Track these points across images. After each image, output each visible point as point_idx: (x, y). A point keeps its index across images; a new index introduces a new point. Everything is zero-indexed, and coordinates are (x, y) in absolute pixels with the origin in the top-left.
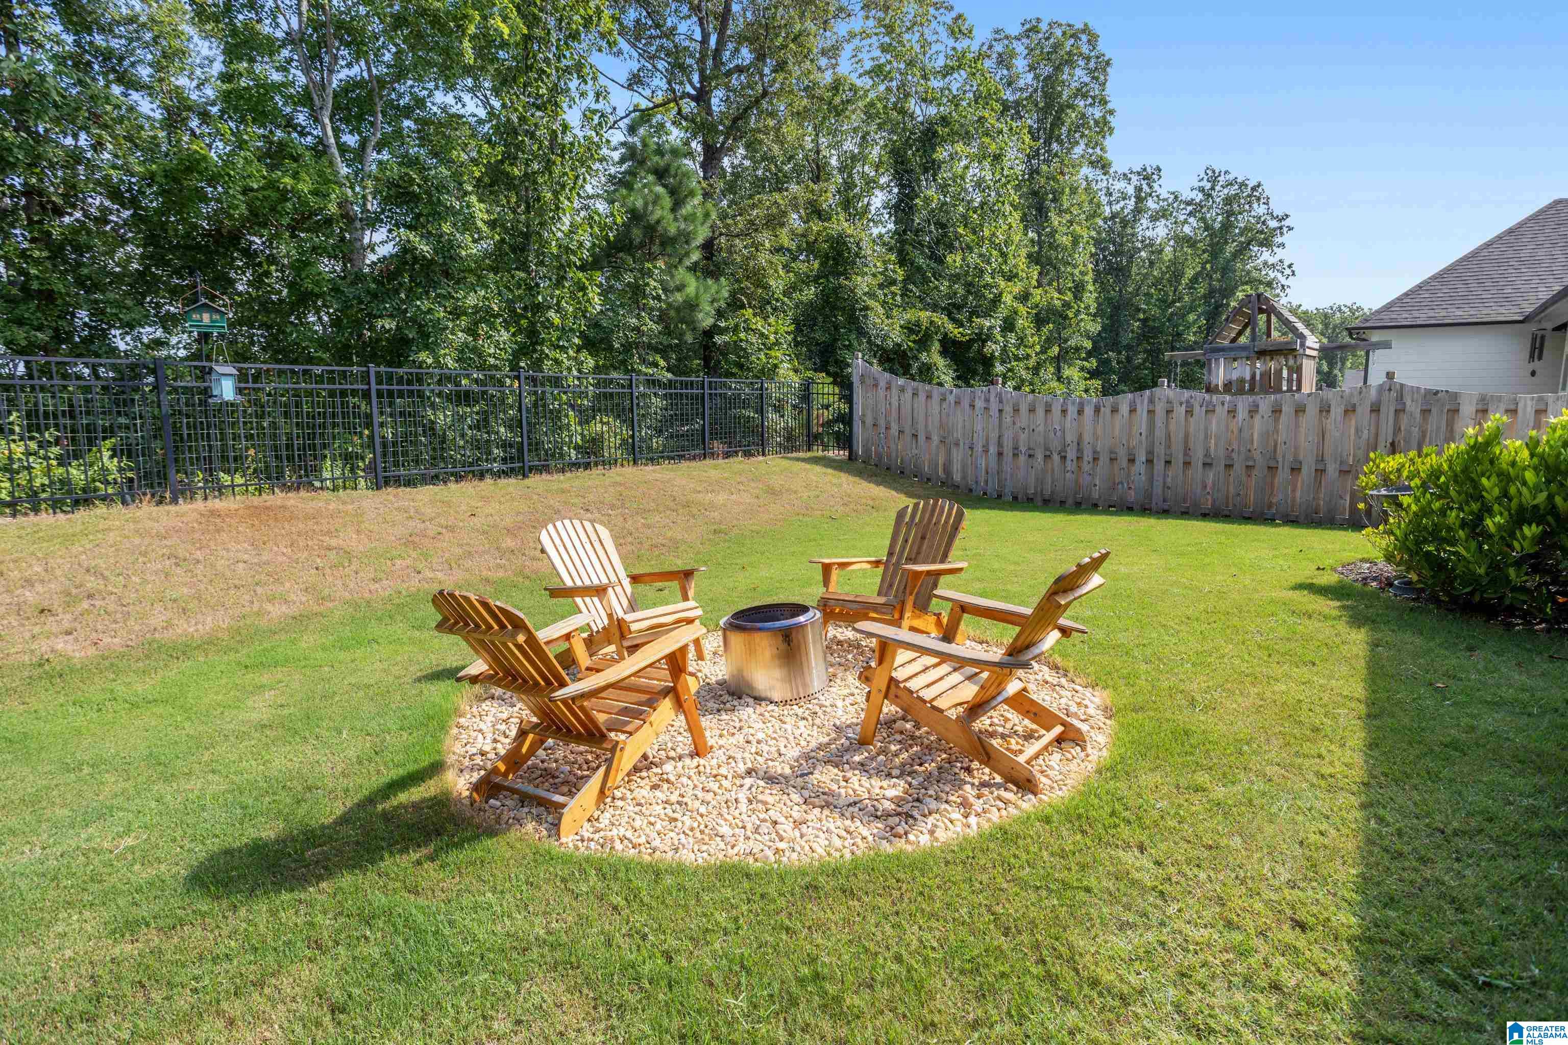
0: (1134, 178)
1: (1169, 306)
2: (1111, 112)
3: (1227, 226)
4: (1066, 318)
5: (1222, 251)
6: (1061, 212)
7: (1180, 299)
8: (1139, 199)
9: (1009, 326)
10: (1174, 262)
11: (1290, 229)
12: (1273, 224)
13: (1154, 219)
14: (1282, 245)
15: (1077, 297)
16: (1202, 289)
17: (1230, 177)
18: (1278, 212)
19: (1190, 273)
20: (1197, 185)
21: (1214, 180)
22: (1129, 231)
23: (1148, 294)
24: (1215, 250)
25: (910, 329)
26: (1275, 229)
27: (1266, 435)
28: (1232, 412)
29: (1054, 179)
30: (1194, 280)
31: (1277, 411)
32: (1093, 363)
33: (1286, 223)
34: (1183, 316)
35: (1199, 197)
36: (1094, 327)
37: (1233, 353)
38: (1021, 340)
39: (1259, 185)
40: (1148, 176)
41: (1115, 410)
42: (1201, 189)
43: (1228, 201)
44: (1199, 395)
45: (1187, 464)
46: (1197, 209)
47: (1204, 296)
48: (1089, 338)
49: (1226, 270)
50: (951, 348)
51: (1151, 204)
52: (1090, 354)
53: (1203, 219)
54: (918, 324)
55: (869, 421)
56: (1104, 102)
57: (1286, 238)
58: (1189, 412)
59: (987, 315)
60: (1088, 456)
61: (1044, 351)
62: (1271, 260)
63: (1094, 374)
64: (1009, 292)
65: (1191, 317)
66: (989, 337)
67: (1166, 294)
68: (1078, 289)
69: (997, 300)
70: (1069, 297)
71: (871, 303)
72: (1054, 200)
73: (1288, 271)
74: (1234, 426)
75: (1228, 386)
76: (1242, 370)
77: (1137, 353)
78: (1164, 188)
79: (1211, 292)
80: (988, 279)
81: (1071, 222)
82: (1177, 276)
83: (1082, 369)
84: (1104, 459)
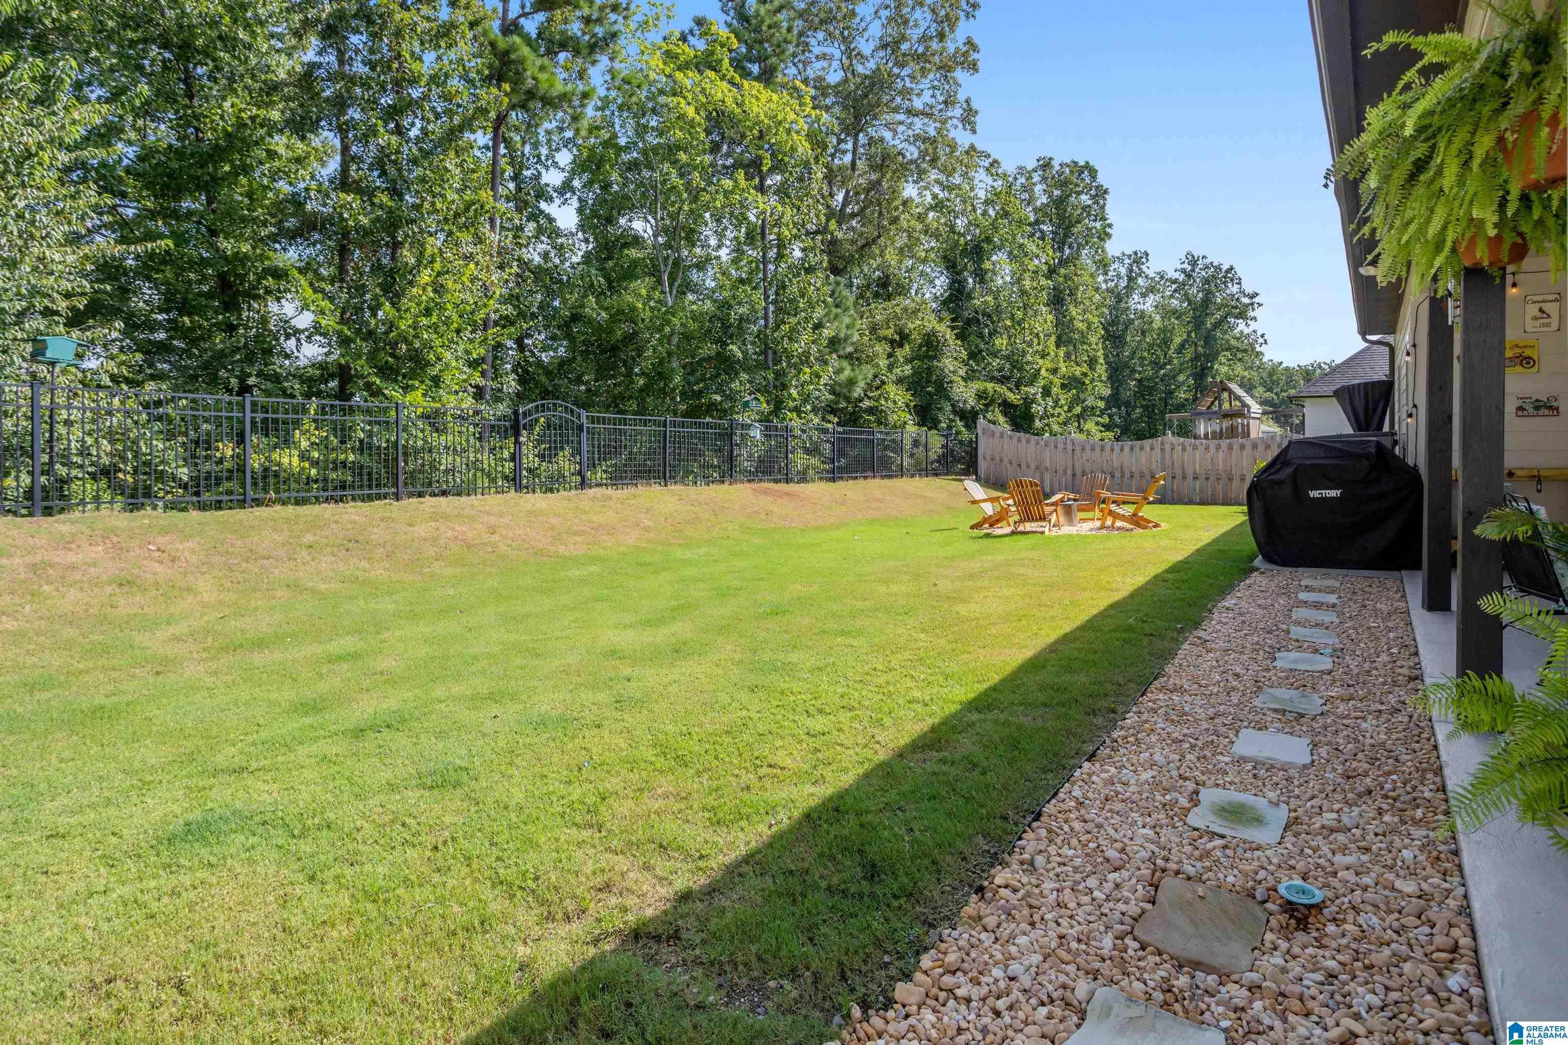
0: (1127, 261)
1: (1162, 368)
2: (1110, 226)
3: (1207, 301)
4: (1083, 383)
5: (1203, 323)
6: (1077, 304)
7: (1170, 362)
8: (1131, 279)
9: (1046, 392)
10: (1163, 330)
11: (1260, 305)
12: (1246, 300)
13: (1144, 295)
14: (1254, 319)
15: (1092, 368)
16: (1189, 354)
17: (1208, 261)
18: (1249, 290)
19: (1178, 340)
20: (1180, 267)
21: (1194, 262)
22: (1123, 305)
23: (1142, 358)
24: (1198, 323)
25: (981, 395)
26: (1247, 305)
27: (1225, 461)
28: (1207, 449)
29: (1071, 279)
30: (1182, 346)
31: (1230, 448)
32: (1106, 420)
33: (1256, 300)
34: (1174, 377)
35: (1181, 277)
36: (1106, 392)
37: (1209, 415)
38: (1056, 402)
39: (1232, 268)
40: (1139, 259)
41: (1142, 448)
42: (1183, 271)
43: (1207, 281)
44: (1189, 441)
45: (1184, 478)
46: (1181, 286)
47: (1192, 360)
48: (1101, 398)
49: (1209, 339)
50: (1007, 407)
51: (1140, 281)
52: (1102, 412)
53: (1186, 294)
54: (985, 391)
55: (988, 457)
56: (1104, 219)
57: (1257, 313)
58: (1184, 449)
59: (1031, 384)
60: (1127, 474)
61: (1069, 411)
62: (1246, 331)
63: (1108, 427)
64: (1045, 365)
65: (1181, 378)
66: (1033, 401)
67: (1158, 357)
68: (1092, 362)
69: (1036, 375)
70: (1085, 368)
71: (954, 378)
72: (1071, 294)
73: (1261, 340)
74: (1208, 456)
75: (1206, 436)
76: (1215, 426)
77: (1135, 407)
78: (1152, 268)
79: (1197, 357)
80: (1029, 358)
81: (1084, 312)
82: (1166, 342)
83: (1097, 424)
84: (1137, 477)
